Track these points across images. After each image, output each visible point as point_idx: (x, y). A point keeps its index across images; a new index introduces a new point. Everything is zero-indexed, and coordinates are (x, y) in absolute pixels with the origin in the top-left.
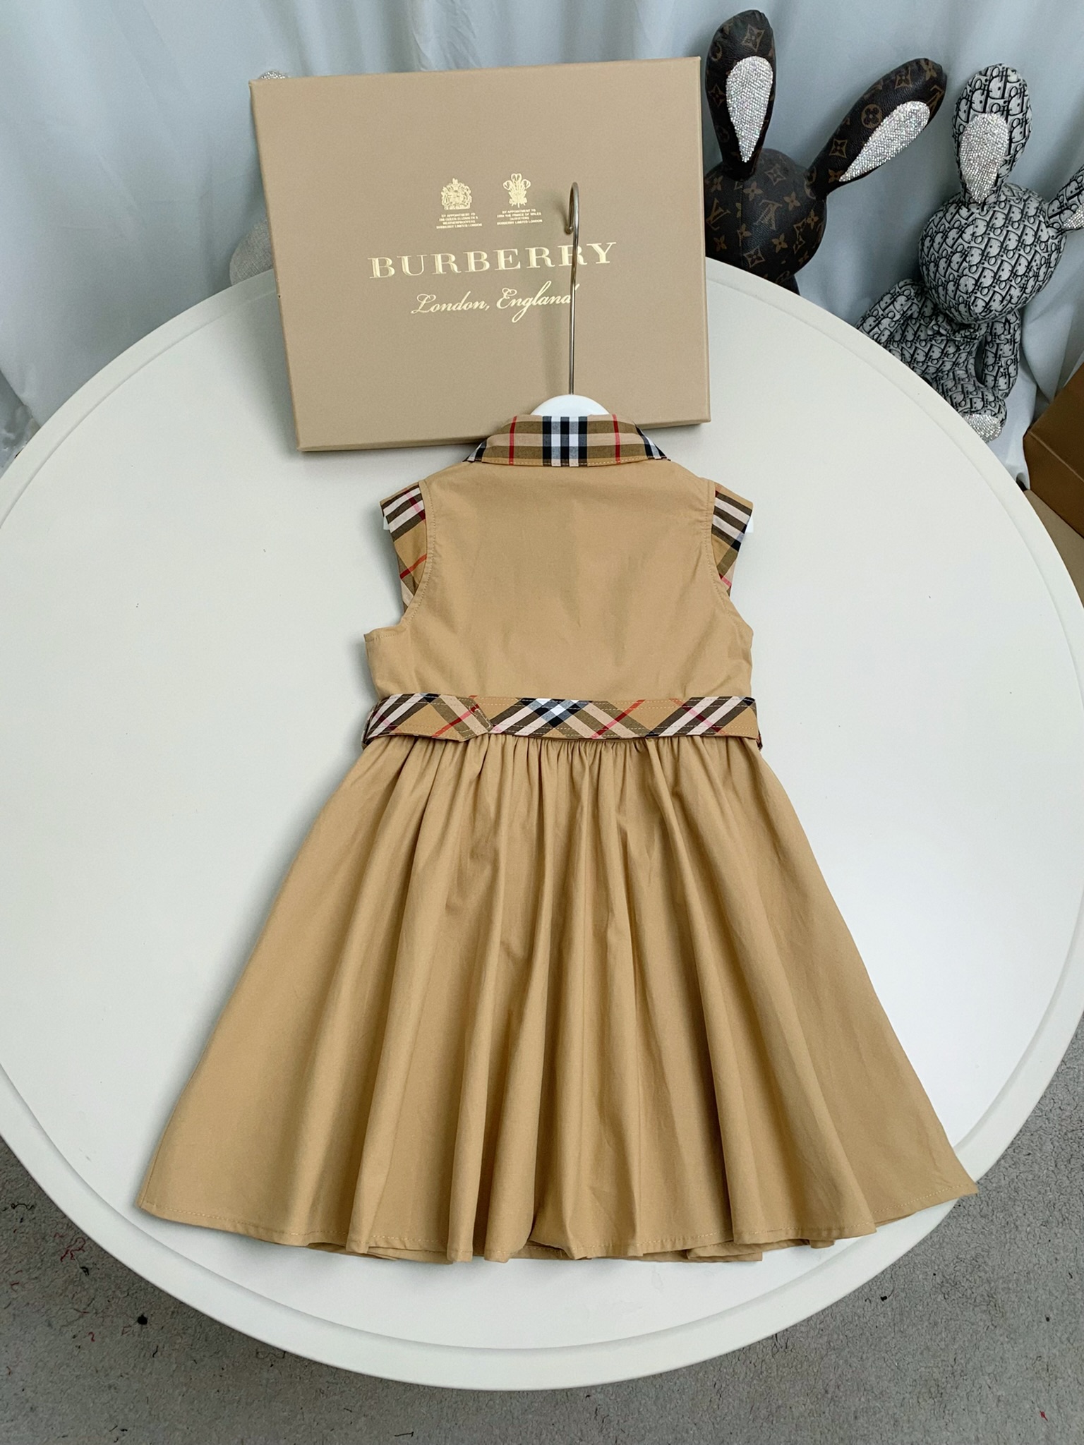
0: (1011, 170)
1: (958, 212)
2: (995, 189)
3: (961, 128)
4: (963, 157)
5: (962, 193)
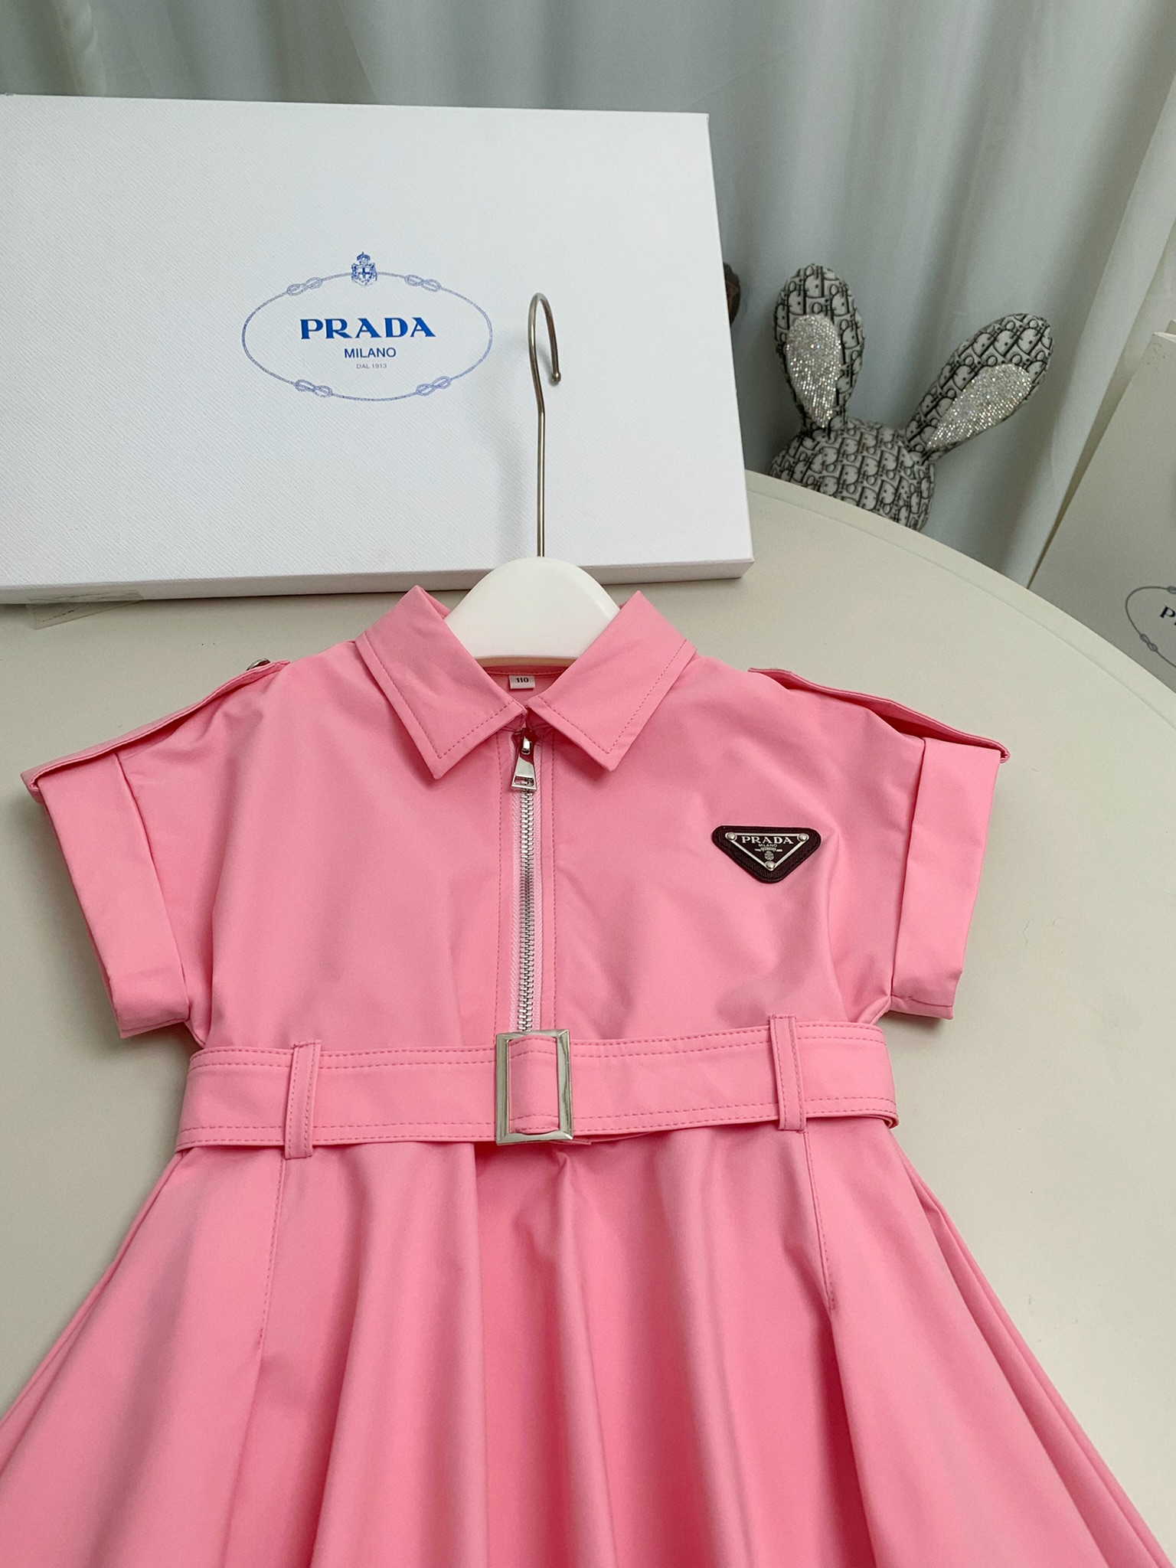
0: (851, 385)
2: (838, 409)
3: (783, 336)
5: (801, 417)
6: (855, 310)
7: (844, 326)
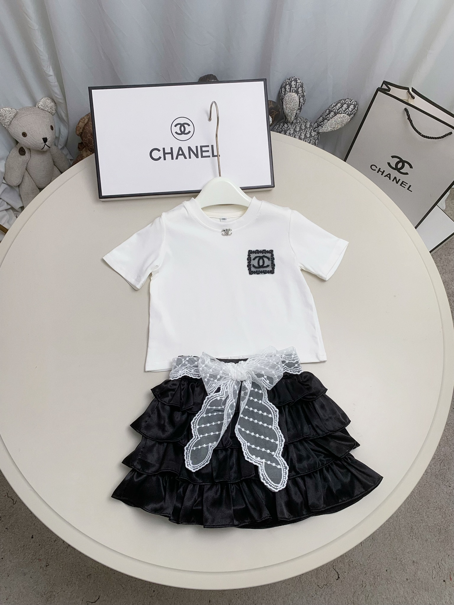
0: (300, 112)
1: (284, 125)
2: (296, 118)
3: (283, 97)
4: (284, 107)
5: (285, 119)
6: (304, 91)
7: (300, 97)
